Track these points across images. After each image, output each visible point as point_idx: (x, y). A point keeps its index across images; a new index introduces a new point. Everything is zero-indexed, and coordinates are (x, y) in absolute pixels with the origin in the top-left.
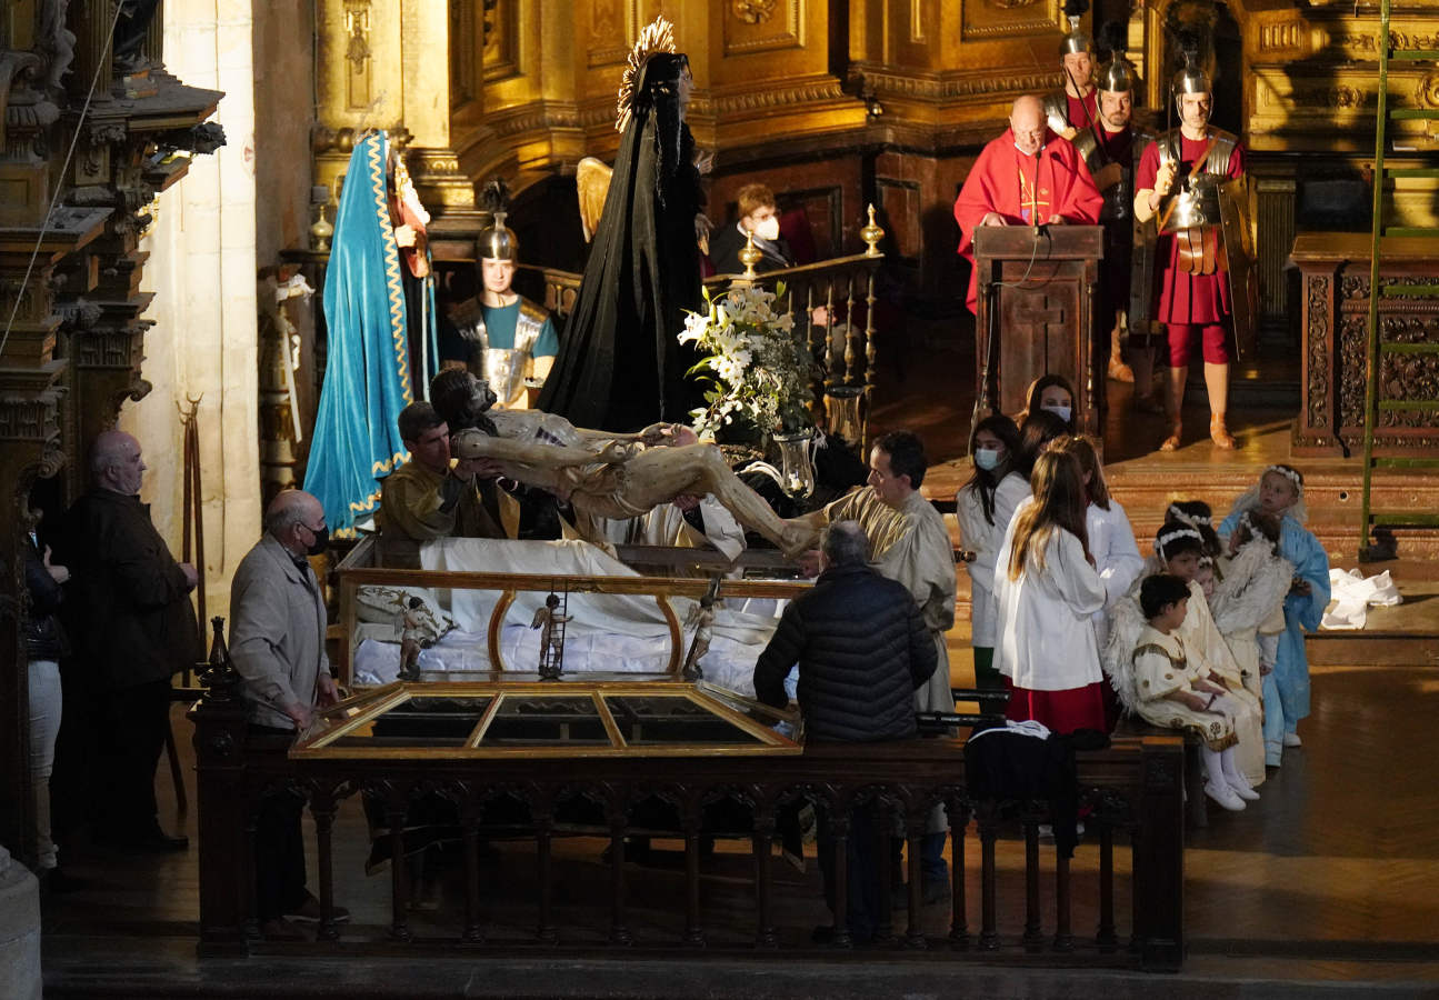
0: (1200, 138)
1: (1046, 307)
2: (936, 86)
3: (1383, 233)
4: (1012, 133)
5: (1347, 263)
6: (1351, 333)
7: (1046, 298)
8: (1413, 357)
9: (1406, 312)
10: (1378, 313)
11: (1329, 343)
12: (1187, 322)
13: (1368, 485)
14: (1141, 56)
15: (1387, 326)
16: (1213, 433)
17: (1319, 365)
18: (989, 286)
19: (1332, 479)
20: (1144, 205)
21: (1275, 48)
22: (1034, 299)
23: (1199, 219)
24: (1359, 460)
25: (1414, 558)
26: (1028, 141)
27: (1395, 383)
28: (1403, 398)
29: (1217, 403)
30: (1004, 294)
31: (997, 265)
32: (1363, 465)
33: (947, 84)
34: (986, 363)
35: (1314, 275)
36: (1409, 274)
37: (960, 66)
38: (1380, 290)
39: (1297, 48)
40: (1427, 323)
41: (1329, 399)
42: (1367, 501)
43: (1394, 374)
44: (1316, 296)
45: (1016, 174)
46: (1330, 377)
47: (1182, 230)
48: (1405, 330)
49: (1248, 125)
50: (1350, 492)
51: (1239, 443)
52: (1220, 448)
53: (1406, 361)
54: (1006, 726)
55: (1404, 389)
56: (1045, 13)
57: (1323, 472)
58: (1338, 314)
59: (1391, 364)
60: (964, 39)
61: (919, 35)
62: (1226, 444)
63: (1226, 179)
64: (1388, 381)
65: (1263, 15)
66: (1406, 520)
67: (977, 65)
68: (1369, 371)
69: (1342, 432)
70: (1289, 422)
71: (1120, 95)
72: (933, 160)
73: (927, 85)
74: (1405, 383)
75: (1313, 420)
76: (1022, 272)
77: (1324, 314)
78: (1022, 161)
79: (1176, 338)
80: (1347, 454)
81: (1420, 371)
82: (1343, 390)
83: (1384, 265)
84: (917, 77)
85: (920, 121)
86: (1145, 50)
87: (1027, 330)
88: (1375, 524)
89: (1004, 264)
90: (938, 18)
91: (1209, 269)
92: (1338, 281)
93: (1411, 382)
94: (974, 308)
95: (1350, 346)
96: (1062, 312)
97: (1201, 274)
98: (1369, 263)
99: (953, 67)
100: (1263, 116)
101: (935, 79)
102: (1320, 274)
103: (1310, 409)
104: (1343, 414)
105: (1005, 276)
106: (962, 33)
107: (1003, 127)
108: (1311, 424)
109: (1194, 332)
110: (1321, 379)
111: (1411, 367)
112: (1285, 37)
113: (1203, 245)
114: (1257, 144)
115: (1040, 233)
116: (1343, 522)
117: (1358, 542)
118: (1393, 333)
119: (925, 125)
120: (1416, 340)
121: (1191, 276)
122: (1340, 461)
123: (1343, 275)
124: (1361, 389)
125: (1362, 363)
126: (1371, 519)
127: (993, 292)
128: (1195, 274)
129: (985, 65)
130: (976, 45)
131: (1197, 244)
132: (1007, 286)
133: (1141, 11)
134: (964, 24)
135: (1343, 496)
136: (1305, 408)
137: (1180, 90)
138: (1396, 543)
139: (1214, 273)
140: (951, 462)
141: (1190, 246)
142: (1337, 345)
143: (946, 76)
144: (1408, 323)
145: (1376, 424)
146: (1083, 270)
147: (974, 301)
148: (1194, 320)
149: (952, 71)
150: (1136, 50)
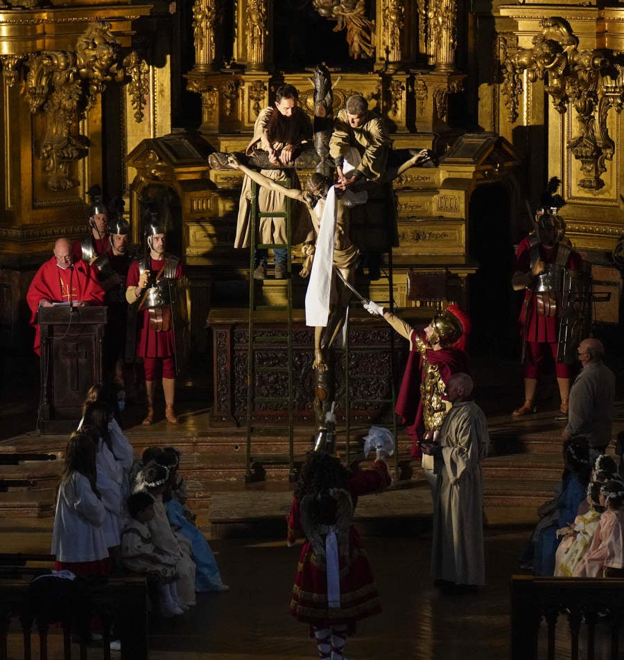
0: (160, 259)
1: (77, 349)
2: (19, 233)
3: (255, 309)
4: (56, 258)
5: (237, 324)
6: (239, 361)
7: (77, 345)
8: (273, 373)
9: (268, 350)
10: (254, 351)
11: (228, 366)
12: (155, 356)
13: (249, 441)
14: (128, 216)
15: (259, 357)
16: (167, 416)
17: (222, 379)
18: (47, 339)
19: (230, 439)
20: (131, 295)
21: (199, 211)
22: (70, 345)
23: (161, 302)
24: (244, 429)
25: (274, 480)
26: (64, 262)
27: (263, 387)
28: (267, 395)
29: (169, 400)
30: (54, 343)
31: (51, 327)
32: (246, 431)
33: (26, 231)
34: (46, 380)
35: (219, 331)
36: (270, 330)
37: (32, 222)
38: (254, 338)
39: (210, 211)
40: (279, 355)
41: (228, 396)
42: (249, 451)
43: (263, 382)
44: (220, 341)
45: (58, 280)
46: (229, 385)
47: (152, 308)
48: (268, 359)
49: (185, 252)
50: (240, 445)
51: (182, 421)
52: (171, 423)
53: (269, 376)
54: (52, 573)
55: (268, 390)
56: (77, 194)
57: (227, 435)
58: (233, 351)
59: (261, 377)
60: (34, 208)
61: (9, 206)
62: (174, 421)
63: (173, 280)
64: (260, 386)
65: (193, 193)
66: (269, 460)
67: (41, 222)
68: (249, 381)
69: (235, 414)
70: (207, 409)
71: (123, 237)
72: (18, 272)
73: (14, 232)
74: (268, 387)
75: (220, 408)
76: (64, 331)
77: (225, 351)
78: (62, 273)
79: (149, 365)
80: (238, 425)
81: (276, 381)
82: (236, 391)
83: (256, 325)
84: (9, 228)
85: (11, 252)
86: (131, 213)
87: (68, 362)
88: (253, 463)
89: (55, 327)
90: (20, 197)
91: (166, 329)
92: (232, 334)
93: (271, 387)
94: (38, 352)
95: (239, 368)
96: (86, 352)
97: (162, 331)
98: (248, 324)
99: (28, 223)
100: (193, 247)
101: (19, 229)
102: (224, 330)
103: (219, 402)
104: (236, 404)
105: (55, 334)
106: (33, 205)
107: (50, 255)
108: (219, 409)
109: (158, 362)
110: (224, 386)
111: (271, 379)
112: (204, 205)
113: (163, 316)
114: (189, 262)
115: (73, 311)
116: (236, 461)
117: (244, 472)
118: (261, 361)
119: (13, 254)
120: (274, 365)
121: (156, 333)
122: (235, 429)
123: (235, 331)
124: (245, 390)
125: (246, 377)
126: (251, 459)
127: (49, 342)
128: (158, 331)
129: (45, 222)
130: (40, 211)
131: (159, 315)
132: (57, 338)
133: (128, 192)
134: (34, 199)
135: (237, 448)
136: (216, 400)
137: (150, 233)
138: (265, 472)
139: (168, 331)
140: (28, 433)
141: (155, 316)
142: (232, 368)
143: (24, 227)
144: (270, 355)
145: (253, 409)
146: (97, 330)
147: (39, 347)
148: (159, 356)
149: (27, 225)
150: (127, 213)
